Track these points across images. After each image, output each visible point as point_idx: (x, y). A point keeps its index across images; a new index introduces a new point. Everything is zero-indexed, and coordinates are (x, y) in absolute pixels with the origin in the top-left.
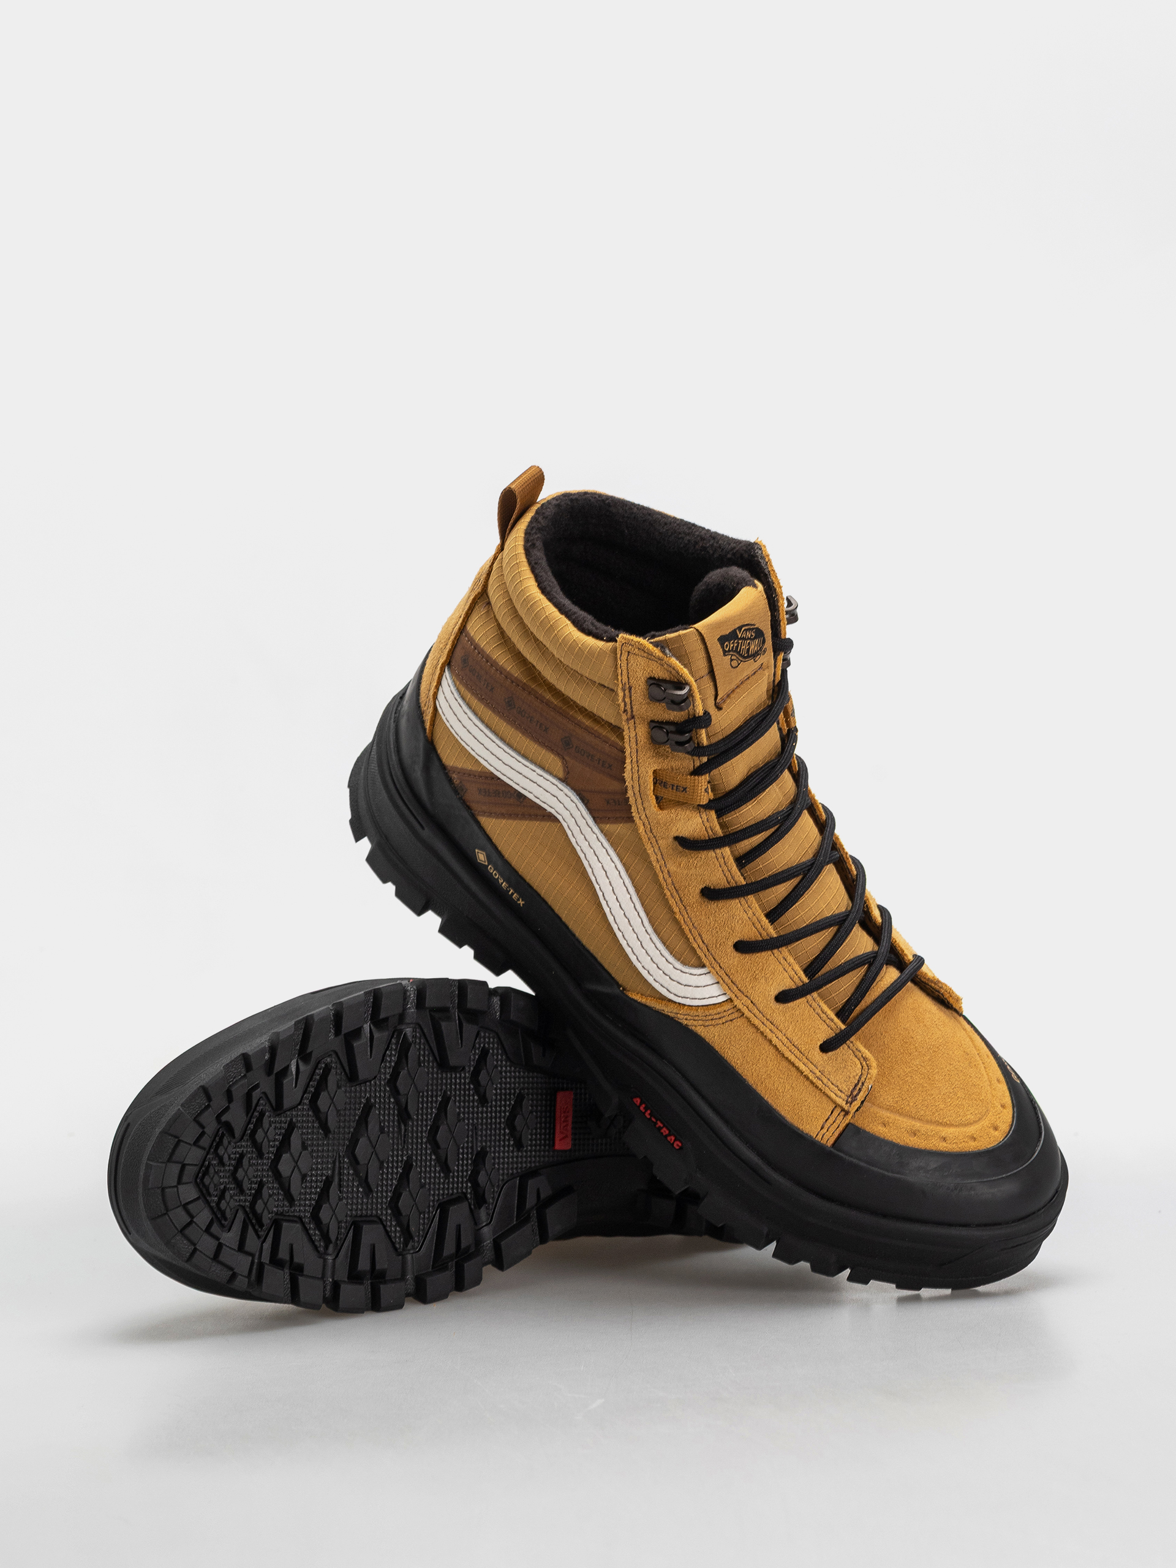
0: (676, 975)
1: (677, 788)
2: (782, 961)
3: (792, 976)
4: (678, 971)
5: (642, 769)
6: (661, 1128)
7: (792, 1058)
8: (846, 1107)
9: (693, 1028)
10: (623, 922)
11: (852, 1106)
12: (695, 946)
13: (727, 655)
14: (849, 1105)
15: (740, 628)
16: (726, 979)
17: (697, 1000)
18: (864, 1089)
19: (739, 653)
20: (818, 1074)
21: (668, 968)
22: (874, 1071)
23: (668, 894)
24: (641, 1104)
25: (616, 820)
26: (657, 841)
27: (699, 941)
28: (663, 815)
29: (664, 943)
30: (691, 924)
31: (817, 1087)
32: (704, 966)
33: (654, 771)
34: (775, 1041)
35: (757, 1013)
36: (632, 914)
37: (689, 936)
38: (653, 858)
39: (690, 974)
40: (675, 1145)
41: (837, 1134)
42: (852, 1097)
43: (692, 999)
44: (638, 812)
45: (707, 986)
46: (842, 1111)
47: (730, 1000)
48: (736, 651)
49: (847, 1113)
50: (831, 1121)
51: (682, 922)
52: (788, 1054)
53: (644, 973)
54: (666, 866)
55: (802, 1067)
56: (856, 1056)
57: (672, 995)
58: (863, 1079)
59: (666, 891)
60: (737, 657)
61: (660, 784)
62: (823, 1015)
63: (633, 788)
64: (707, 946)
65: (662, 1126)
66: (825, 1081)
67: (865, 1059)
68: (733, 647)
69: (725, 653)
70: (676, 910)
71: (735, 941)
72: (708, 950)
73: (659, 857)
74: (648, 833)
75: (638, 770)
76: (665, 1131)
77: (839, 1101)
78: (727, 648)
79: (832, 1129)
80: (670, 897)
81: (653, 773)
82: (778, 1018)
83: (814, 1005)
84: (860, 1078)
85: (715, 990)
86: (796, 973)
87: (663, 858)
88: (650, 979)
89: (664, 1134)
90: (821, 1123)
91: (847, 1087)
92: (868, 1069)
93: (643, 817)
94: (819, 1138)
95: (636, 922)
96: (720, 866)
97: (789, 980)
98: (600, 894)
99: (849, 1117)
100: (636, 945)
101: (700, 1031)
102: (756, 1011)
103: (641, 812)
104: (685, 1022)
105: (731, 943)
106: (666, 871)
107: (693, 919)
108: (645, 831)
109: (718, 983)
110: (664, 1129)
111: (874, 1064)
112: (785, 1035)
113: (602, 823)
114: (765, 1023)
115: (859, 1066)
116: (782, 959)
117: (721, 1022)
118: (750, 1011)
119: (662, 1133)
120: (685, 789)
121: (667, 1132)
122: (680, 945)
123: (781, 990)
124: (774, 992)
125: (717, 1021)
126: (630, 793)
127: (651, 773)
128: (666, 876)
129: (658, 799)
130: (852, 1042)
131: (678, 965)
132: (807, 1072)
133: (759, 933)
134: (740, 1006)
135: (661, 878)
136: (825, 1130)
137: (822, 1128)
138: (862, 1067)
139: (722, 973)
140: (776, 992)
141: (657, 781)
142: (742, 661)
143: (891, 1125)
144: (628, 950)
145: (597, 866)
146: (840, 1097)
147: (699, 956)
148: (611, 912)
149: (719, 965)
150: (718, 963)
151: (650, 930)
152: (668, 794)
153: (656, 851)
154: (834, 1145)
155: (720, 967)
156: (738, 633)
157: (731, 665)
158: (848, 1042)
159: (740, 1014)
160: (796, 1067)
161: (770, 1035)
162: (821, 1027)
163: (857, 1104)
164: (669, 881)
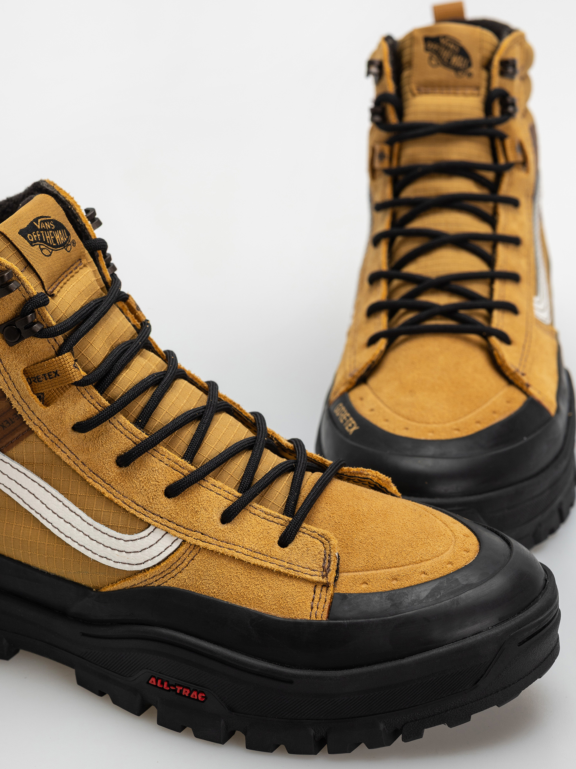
0: (130, 546)
1: (49, 376)
2: (212, 488)
3: (226, 496)
4: (129, 542)
5: (13, 374)
6: (181, 691)
7: (258, 562)
8: (324, 580)
9: (165, 584)
10: (66, 528)
11: (328, 577)
12: (132, 511)
13: (34, 245)
14: (325, 578)
15: (36, 220)
16: (171, 525)
17: (156, 558)
18: (333, 558)
19: (46, 242)
20: (287, 565)
21: (121, 545)
22: (334, 542)
23: (91, 481)
24: (157, 682)
25: (18, 440)
26: (59, 440)
27: (134, 505)
28: (51, 410)
29: (107, 526)
30: (121, 496)
31: (291, 576)
32: (149, 525)
33: (24, 371)
34: (236, 555)
35: (211, 540)
36: (70, 517)
37: (124, 506)
38: (64, 457)
39: (140, 539)
40: (200, 698)
41: (327, 607)
42: (326, 571)
43: (152, 559)
44: (30, 418)
45: (159, 540)
46: (322, 586)
47: (184, 541)
48: (42, 241)
49: (326, 586)
50: (316, 599)
51: (113, 498)
52: (253, 561)
53: (104, 561)
54: (78, 458)
55: (270, 565)
56: (314, 537)
57: (134, 566)
58: (328, 552)
59: (89, 480)
60: (46, 246)
61: (34, 381)
62: (268, 517)
63: (14, 397)
64: (142, 507)
65: (181, 688)
66: (296, 568)
67: (322, 536)
68: (37, 238)
69: (32, 244)
70: (103, 490)
71: (164, 490)
72: (145, 509)
73: (69, 453)
74: (48, 435)
75: (10, 377)
76: (186, 692)
77: (316, 578)
78: (31, 239)
79: (321, 605)
80: (93, 483)
81: (24, 373)
82: (231, 536)
83: (257, 512)
84: (325, 552)
85: (167, 540)
86: (228, 493)
87: (72, 453)
88: (111, 564)
89: (187, 695)
90: (309, 605)
91: (318, 564)
92: (329, 542)
93: (36, 421)
94: (313, 618)
95: (76, 521)
96: (122, 433)
97: (225, 500)
98: (38, 516)
99: (331, 588)
100: (85, 541)
101: (172, 583)
102: (209, 539)
103: (32, 416)
104: (156, 584)
105: (161, 494)
106: (81, 463)
107: (121, 491)
108: (45, 434)
109: (167, 533)
110: (184, 690)
111: (331, 535)
112: (243, 547)
113: (8, 450)
114: (221, 545)
115: (320, 543)
116: (211, 486)
117: (184, 565)
118: (204, 542)
119: (185, 696)
120: (56, 373)
121: (188, 691)
122: (121, 519)
123: (222, 512)
124: (217, 517)
125: (181, 566)
126: (15, 404)
127: (21, 373)
128: (82, 467)
129: (41, 397)
130: (304, 528)
131: (127, 537)
132: (275, 567)
133: (181, 473)
134: (194, 542)
135: (79, 471)
136: (315, 609)
137: (312, 608)
138: (323, 543)
139: (165, 522)
140: (219, 516)
141: (30, 379)
142: (53, 250)
143: (372, 580)
144: (82, 550)
145: (24, 494)
146: (315, 575)
147: (140, 519)
148: (53, 526)
149: (160, 517)
150: (158, 515)
151: (90, 520)
152: (45, 386)
153: (63, 449)
154: (328, 617)
155: (161, 518)
156: (36, 224)
157: (43, 254)
158: (301, 529)
159: (197, 550)
160: (265, 568)
161: (230, 553)
162: (271, 527)
163: (332, 575)
164: (86, 469)
